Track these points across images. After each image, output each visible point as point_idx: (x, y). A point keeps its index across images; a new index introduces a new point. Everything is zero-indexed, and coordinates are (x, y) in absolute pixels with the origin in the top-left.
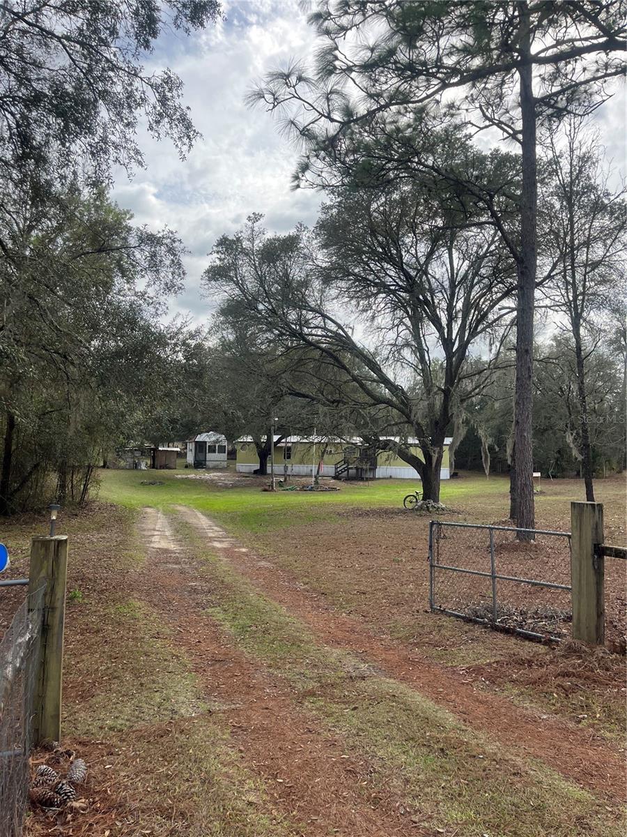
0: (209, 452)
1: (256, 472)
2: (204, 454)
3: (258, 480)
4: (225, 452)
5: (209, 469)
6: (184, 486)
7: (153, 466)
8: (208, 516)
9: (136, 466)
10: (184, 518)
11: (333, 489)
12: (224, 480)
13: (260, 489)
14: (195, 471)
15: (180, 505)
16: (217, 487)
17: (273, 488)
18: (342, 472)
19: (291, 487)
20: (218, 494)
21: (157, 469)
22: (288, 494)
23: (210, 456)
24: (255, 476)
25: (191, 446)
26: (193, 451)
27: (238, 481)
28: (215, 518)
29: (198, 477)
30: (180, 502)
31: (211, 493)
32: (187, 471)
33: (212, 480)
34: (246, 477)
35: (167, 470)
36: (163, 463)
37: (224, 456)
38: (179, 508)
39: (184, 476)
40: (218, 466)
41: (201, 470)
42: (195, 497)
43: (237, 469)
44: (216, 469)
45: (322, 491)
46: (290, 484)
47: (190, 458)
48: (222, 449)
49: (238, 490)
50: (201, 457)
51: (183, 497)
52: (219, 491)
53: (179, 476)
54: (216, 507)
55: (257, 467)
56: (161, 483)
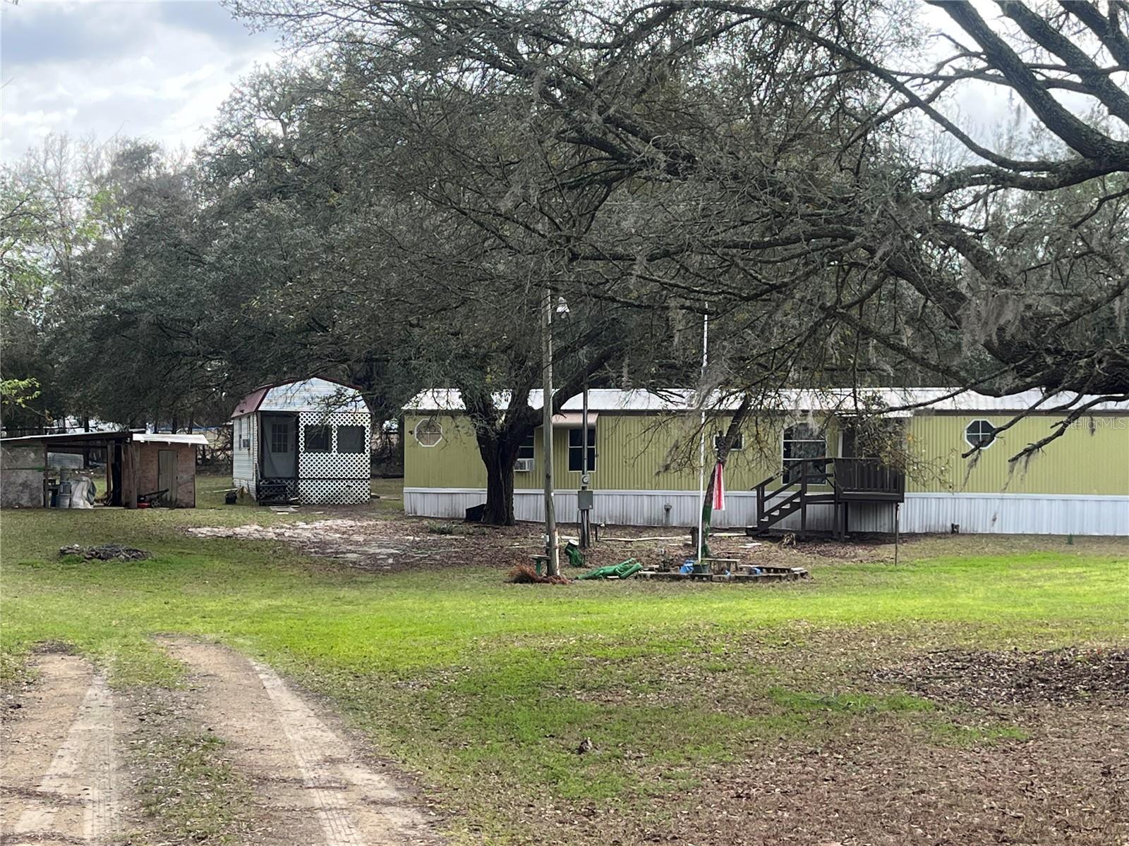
0: (308, 449)
1: (474, 515)
2: (291, 453)
3: (485, 544)
4: (362, 451)
5: (308, 507)
6: (217, 564)
7: (115, 498)
8: (313, 693)
9: (54, 497)
10: (200, 710)
11: (776, 575)
12: (366, 543)
13: (503, 573)
14: (262, 512)
15: (196, 638)
16: (343, 566)
17: (551, 572)
18: (784, 513)
19: (617, 567)
20: (345, 592)
21: (128, 506)
22: (615, 595)
23: (310, 463)
24: (471, 528)
25: (246, 430)
26: (254, 445)
27: (415, 545)
28: (348, 704)
29: (270, 534)
30: (198, 627)
31: (318, 590)
32: (235, 513)
33: (323, 545)
34: (442, 532)
35: (165, 511)
36: (150, 487)
37: (360, 463)
38: (192, 655)
39: (223, 531)
40: (338, 496)
41: (281, 512)
42: (258, 604)
43: (407, 507)
44: (331, 506)
45: (738, 579)
46: (610, 557)
47: (244, 472)
48: (352, 439)
49: (423, 576)
50: (280, 464)
51: (211, 606)
52: (350, 582)
53: (205, 530)
54: (345, 648)
55: (478, 496)
56: (135, 555)
